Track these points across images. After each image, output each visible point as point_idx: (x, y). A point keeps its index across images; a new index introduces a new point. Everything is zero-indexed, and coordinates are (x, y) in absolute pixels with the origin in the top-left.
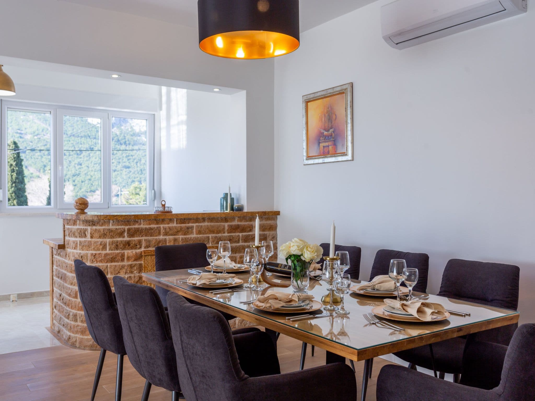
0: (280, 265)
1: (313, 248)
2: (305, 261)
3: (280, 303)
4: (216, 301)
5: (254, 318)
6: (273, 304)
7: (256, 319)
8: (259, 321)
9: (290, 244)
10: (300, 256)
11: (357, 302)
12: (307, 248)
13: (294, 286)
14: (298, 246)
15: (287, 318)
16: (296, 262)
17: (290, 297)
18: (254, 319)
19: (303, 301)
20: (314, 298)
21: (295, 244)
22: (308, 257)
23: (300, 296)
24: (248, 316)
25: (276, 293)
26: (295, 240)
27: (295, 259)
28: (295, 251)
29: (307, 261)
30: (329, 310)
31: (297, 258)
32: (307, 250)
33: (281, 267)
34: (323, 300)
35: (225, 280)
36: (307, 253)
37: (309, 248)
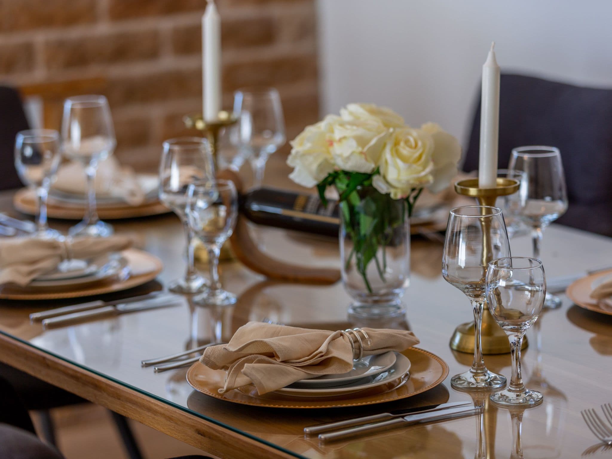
0: (300, 201)
1: (420, 144)
2: (388, 195)
3: (287, 373)
4: (56, 360)
5: (192, 426)
6: (259, 377)
7: (200, 432)
8: (210, 438)
9: (332, 131)
10: (368, 176)
11: (593, 342)
12: (396, 144)
13: (351, 286)
14: (361, 141)
15: (307, 430)
16: (355, 198)
17: (323, 348)
18: (191, 432)
19: (377, 358)
20: (418, 342)
21: (350, 132)
22: (399, 181)
23: (363, 338)
24: (170, 418)
25: (273, 335)
26: (351, 113)
27: (352, 185)
28: (348, 158)
29: (396, 195)
30: (470, 390)
31: (361, 184)
32: (397, 153)
33: (304, 209)
34: (455, 347)
35: (90, 262)
36: (396, 166)
37: (402, 144)
